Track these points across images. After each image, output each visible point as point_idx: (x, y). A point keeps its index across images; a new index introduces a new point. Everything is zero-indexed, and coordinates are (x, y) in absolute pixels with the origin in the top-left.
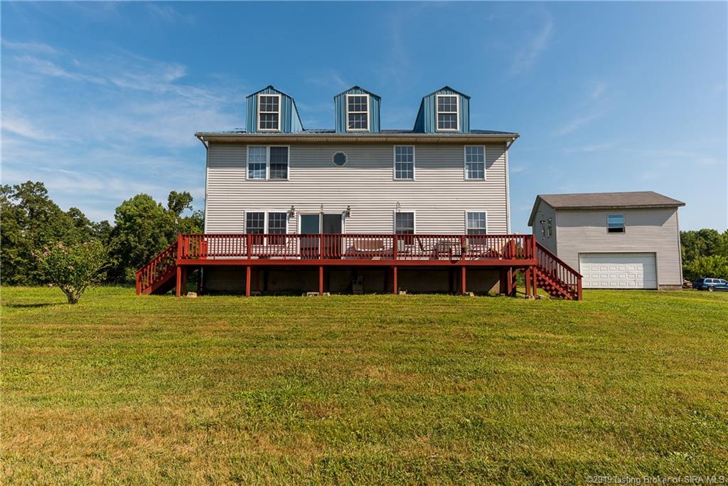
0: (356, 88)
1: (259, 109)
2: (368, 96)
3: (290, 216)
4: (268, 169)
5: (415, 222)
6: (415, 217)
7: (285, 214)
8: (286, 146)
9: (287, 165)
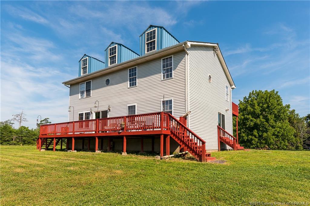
0: (113, 43)
1: (82, 66)
2: (117, 45)
3: (91, 114)
4: (85, 92)
5: (136, 110)
6: (136, 107)
7: (89, 113)
8: (90, 81)
9: (90, 90)
